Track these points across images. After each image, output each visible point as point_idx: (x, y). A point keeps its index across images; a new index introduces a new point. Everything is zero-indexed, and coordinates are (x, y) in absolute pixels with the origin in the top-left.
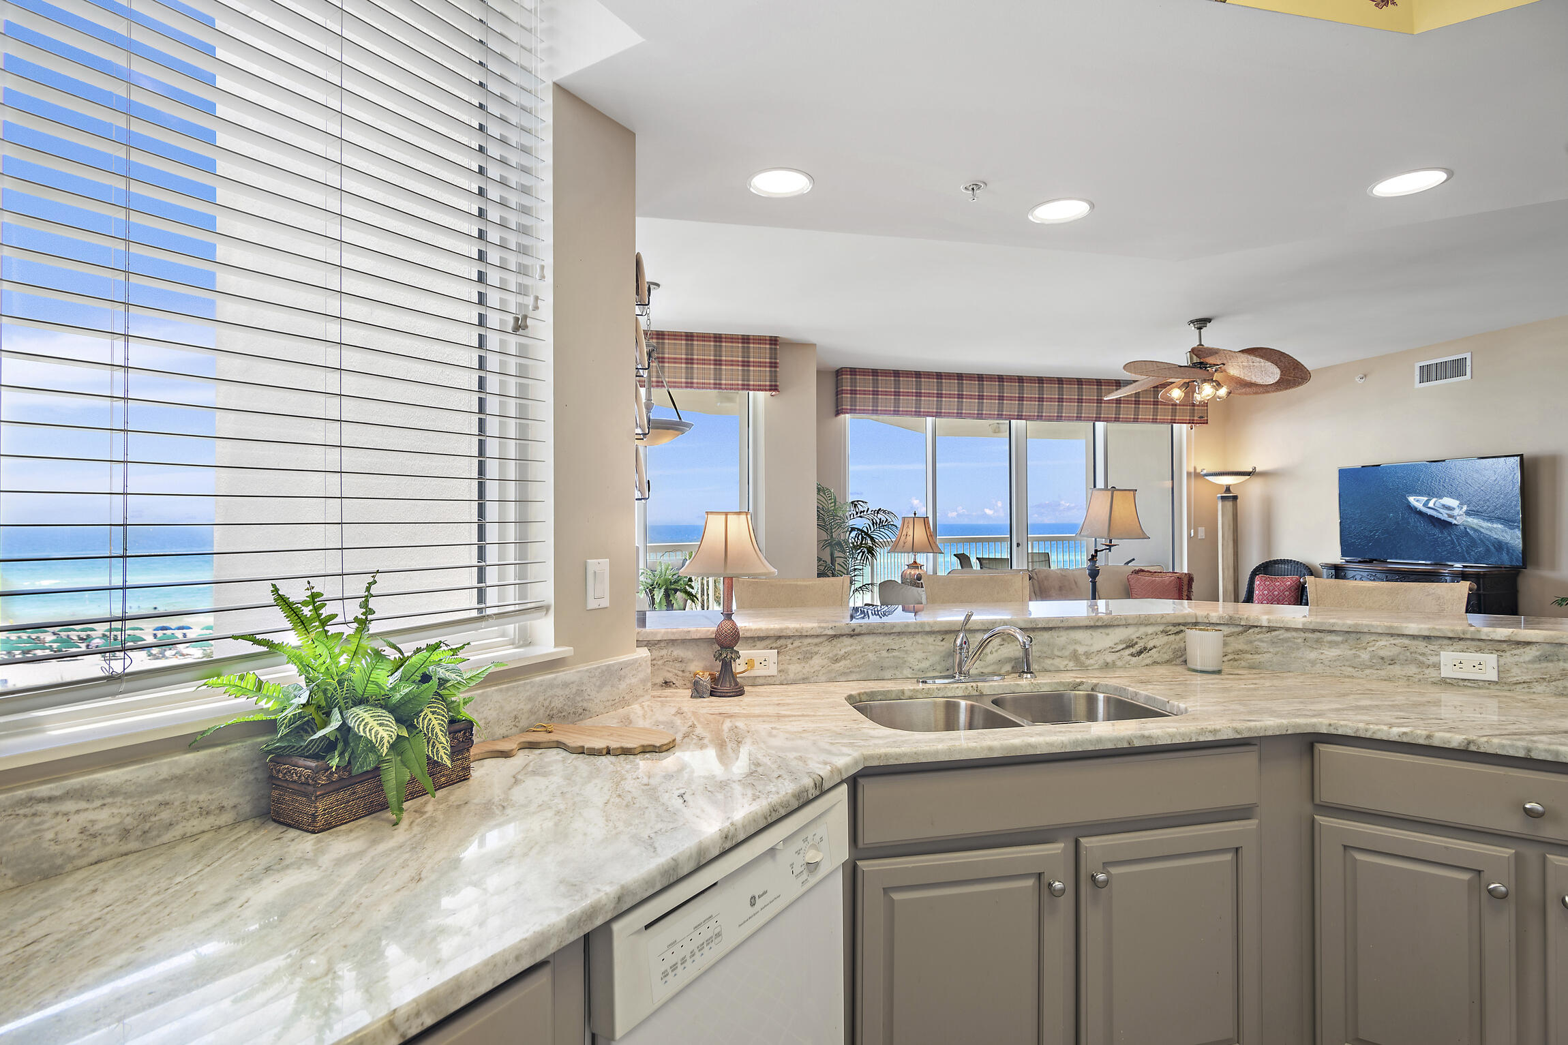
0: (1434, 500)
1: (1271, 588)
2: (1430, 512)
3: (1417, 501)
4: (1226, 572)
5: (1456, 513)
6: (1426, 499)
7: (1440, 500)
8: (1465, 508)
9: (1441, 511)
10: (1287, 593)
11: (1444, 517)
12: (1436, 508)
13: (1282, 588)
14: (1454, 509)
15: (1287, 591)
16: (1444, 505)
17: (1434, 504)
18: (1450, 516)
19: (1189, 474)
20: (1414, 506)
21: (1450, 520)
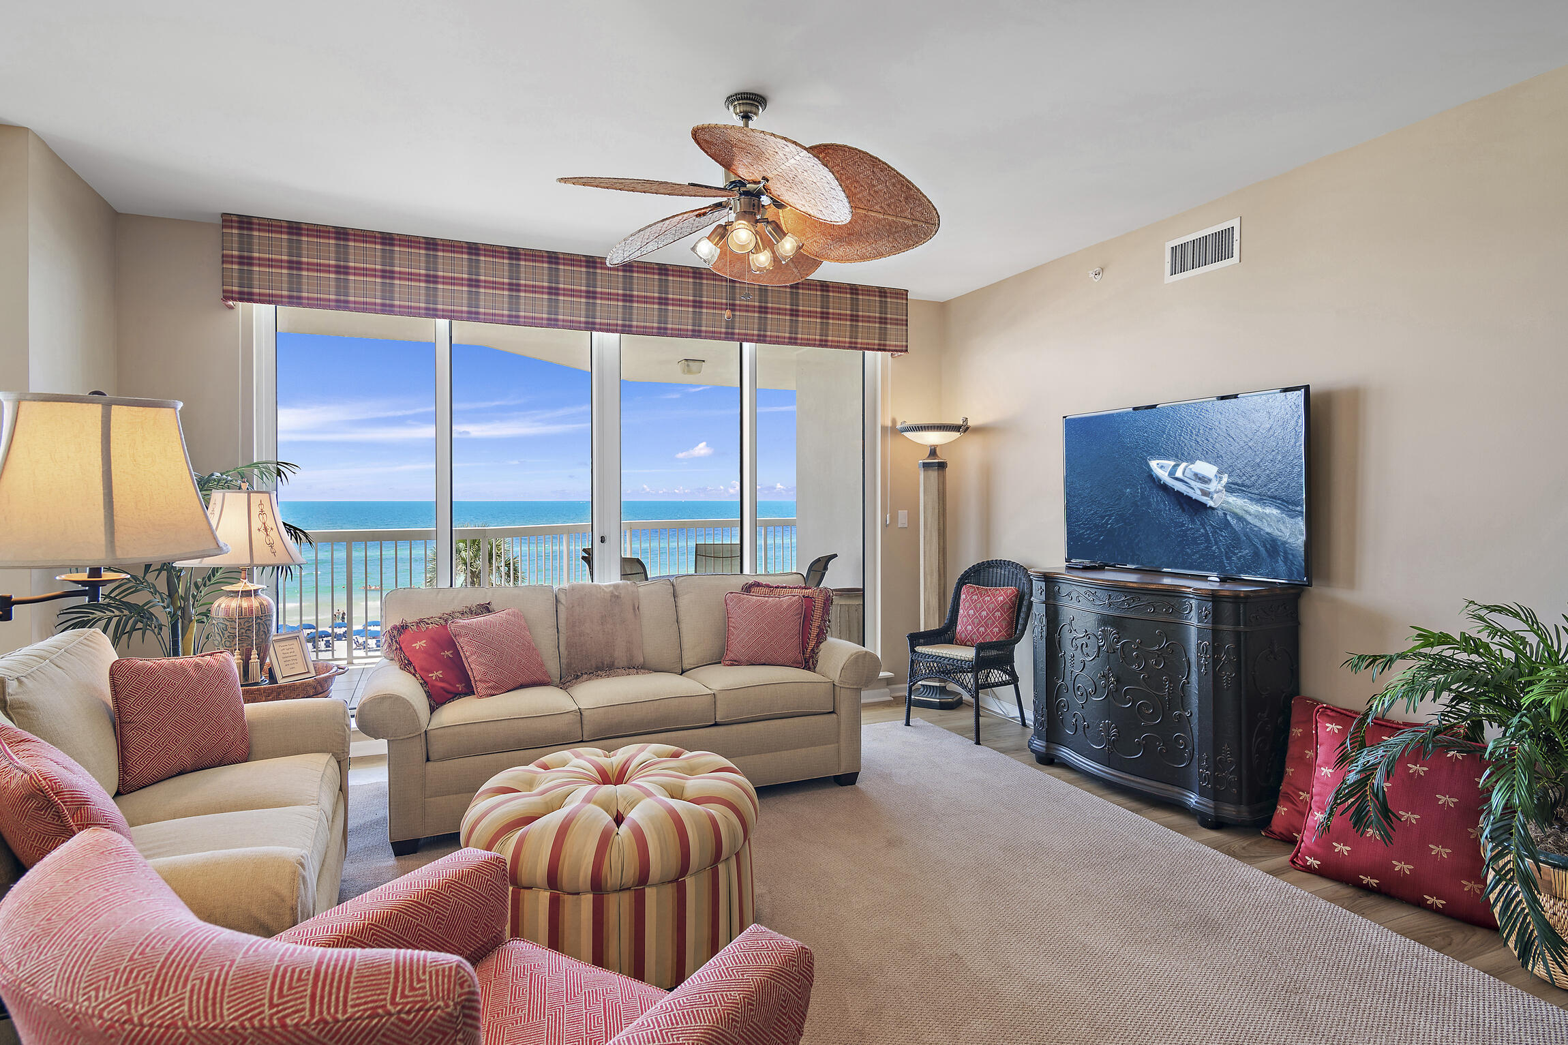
0: (1184, 465)
1: (979, 606)
2: (1178, 486)
3: (1160, 468)
4: (929, 577)
5: (1213, 487)
6: (1172, 463)
7: (1191, 466)
8: (1225, 479)
9: (1193, 483)
10: (998, 614)
11: (1196, 495)
12: (1186, 479)
13: (992, 606)
14: (1210, 480)
15: (998, 610)
16: (1196, 475)
17: (1183, 473)
18: (1205, 493)
19: (884, 429)
20: (1157, 477)
21: (1204, 499)
